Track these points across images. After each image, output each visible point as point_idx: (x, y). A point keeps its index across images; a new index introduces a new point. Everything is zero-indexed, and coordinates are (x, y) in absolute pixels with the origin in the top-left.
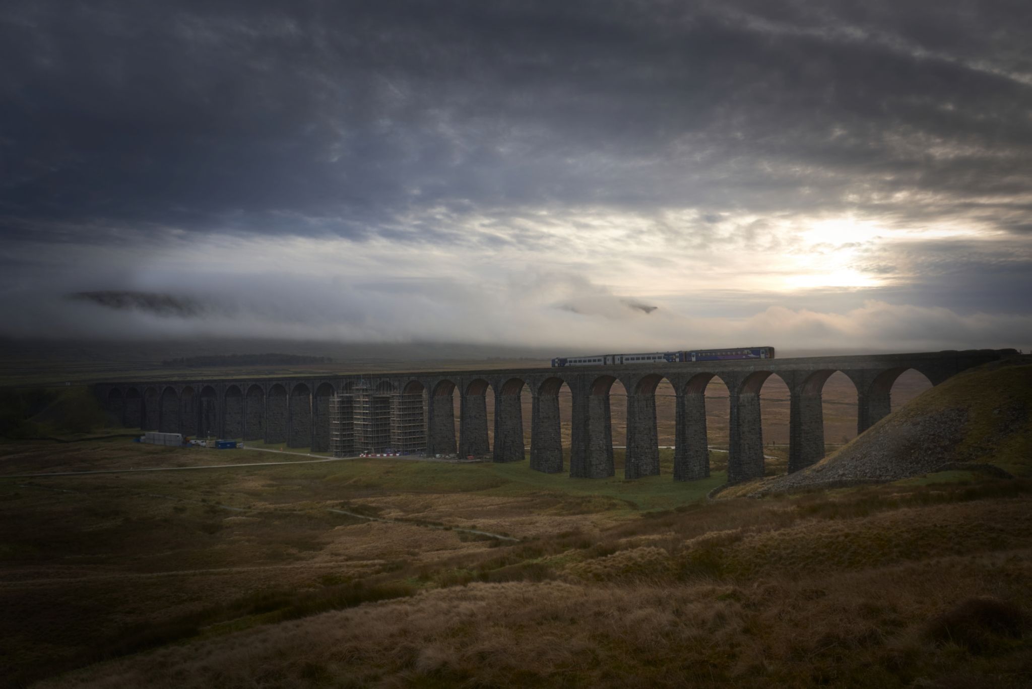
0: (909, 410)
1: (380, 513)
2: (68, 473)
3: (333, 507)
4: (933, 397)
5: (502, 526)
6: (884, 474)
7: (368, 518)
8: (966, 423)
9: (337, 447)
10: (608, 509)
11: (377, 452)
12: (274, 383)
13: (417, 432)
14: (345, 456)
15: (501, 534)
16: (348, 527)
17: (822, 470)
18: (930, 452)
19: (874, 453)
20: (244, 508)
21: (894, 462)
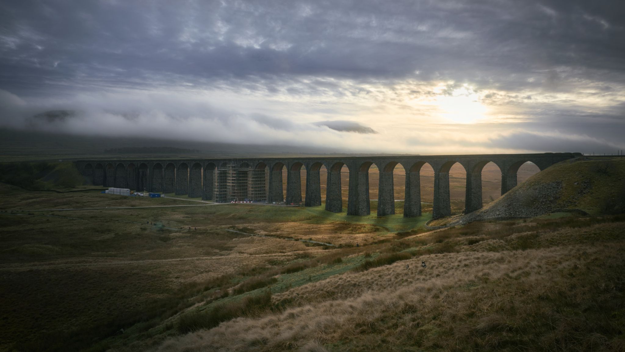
0: (530, 182)
1: (255, 232)
2: (71, 209)
3: (229, 228)
4: (543, 176)
5: (325, 239)
6: (521, 214)
7: (250, 234)
8: (561, 189)
9: (217, 197)
10: (375, 231)
11: (240, 200)
12: (182, 162)
13: (262, 190)
14: (222, 202)
15: (327, 243)
16: (241, 239)
17: (487, 212)
18: (544, 203)
19: (514, 204)
20: (178, 229)
21: (525, 208)
